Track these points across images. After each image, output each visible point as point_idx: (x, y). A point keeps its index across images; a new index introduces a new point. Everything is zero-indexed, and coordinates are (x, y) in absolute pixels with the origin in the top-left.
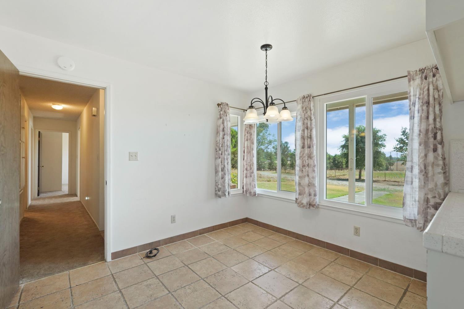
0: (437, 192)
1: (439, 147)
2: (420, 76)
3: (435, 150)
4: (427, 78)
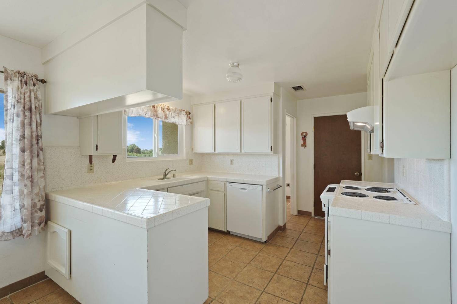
0: (40, 195)
1: (41, 152)
2: (20, 79)
3: (38, 156)
4: (28, 85)
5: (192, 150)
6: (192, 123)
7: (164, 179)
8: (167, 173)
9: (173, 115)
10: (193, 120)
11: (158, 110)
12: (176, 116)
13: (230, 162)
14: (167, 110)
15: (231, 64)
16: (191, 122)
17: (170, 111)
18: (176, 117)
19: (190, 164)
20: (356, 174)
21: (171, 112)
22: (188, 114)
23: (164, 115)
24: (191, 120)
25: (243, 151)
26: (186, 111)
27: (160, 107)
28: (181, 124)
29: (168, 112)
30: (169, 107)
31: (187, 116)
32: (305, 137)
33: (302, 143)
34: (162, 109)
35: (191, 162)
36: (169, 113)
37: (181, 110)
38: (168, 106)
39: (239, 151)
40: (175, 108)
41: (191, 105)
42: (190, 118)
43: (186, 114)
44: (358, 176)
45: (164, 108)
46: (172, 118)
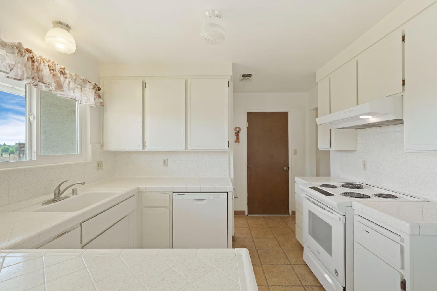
5: (102, 146)
6: (102, 105)
7: (54, 200)
8: (62, 189)
9: (72, 85)
10: (103, 100)
11: (41, 68)
12: (76, 89)
13: (162, 163)
14: (60, 74)
15: (209, 13)
16: (101, 103)
17: (66, 78)
18: (77, 91)
19: (98, 169)
20: (284, 168)
21: (67, 80)
22: (97, 90)
23: (55, 82)
24: (101, 100)
25: (190, 148)
26: (93, 83)
27: (47, 64)
28: (84, 103)
29: (62, 78)
30: (64, 68)
31: (96, 92)
32: (238, 132)
33: (236, 139)
34: (50, 70)
35: (100, 165)
36: (65, 81)
37: (86, 80)
38: (62, 67)
39: (183, 148)
40: (75, 75)
41: (100, 77)
42: (99, 97)
43: (94, 88)
44: (286, 171)
45: (54, 68)
46: (69, 89)
